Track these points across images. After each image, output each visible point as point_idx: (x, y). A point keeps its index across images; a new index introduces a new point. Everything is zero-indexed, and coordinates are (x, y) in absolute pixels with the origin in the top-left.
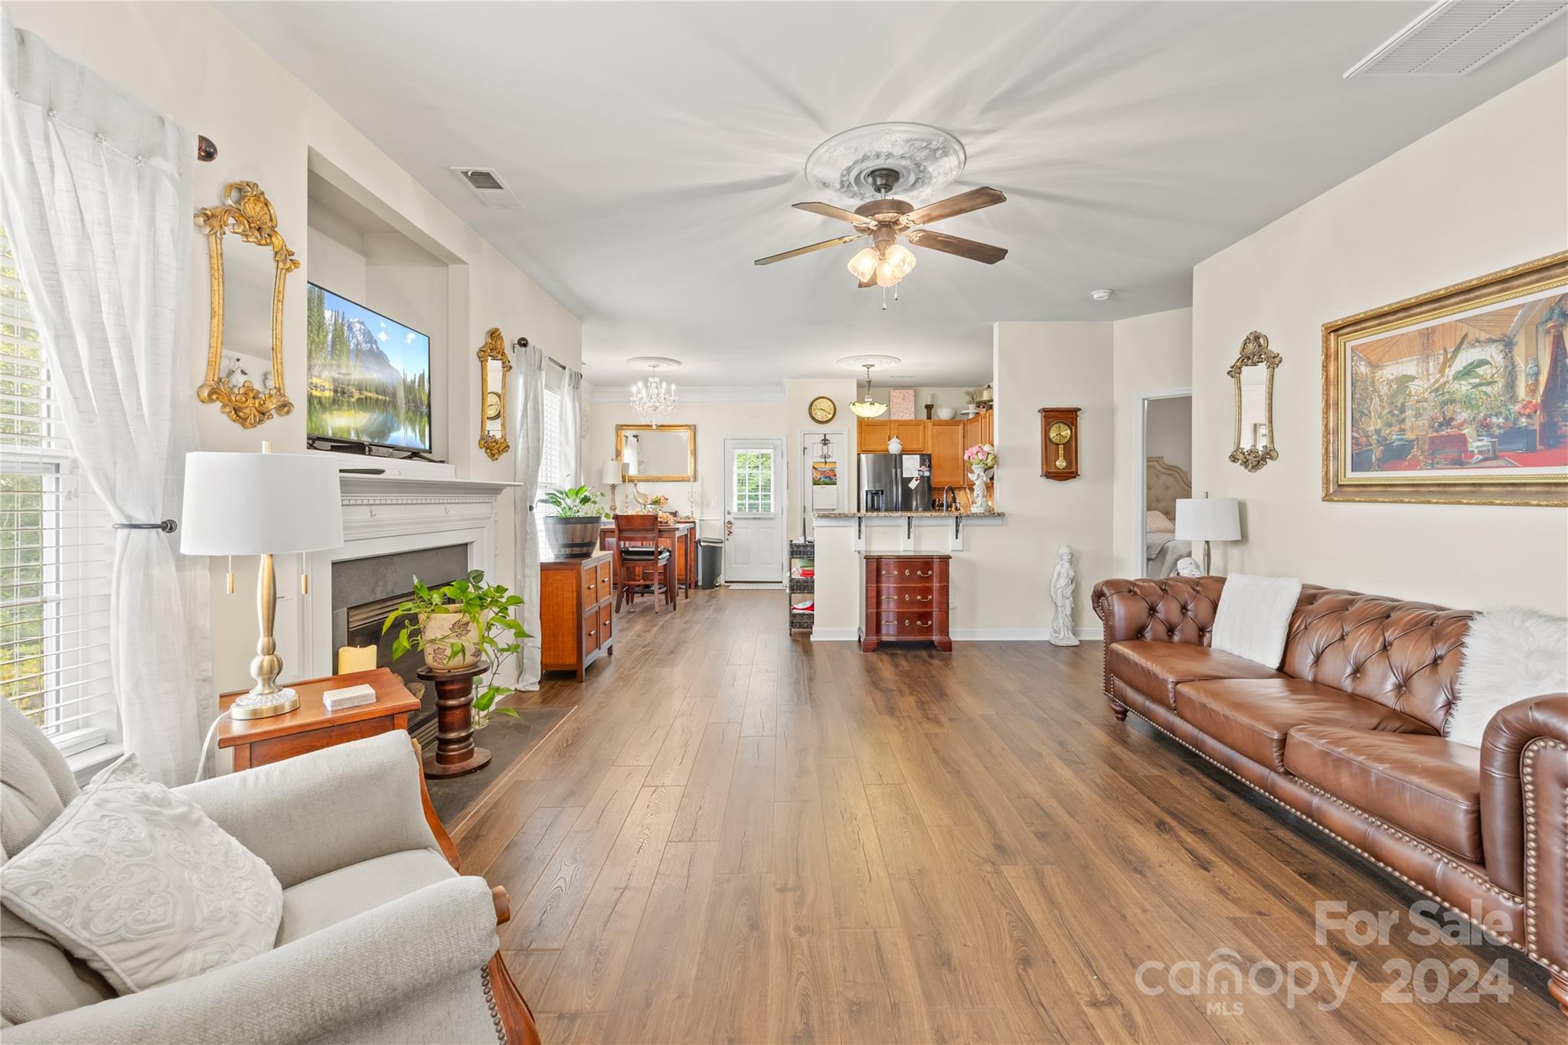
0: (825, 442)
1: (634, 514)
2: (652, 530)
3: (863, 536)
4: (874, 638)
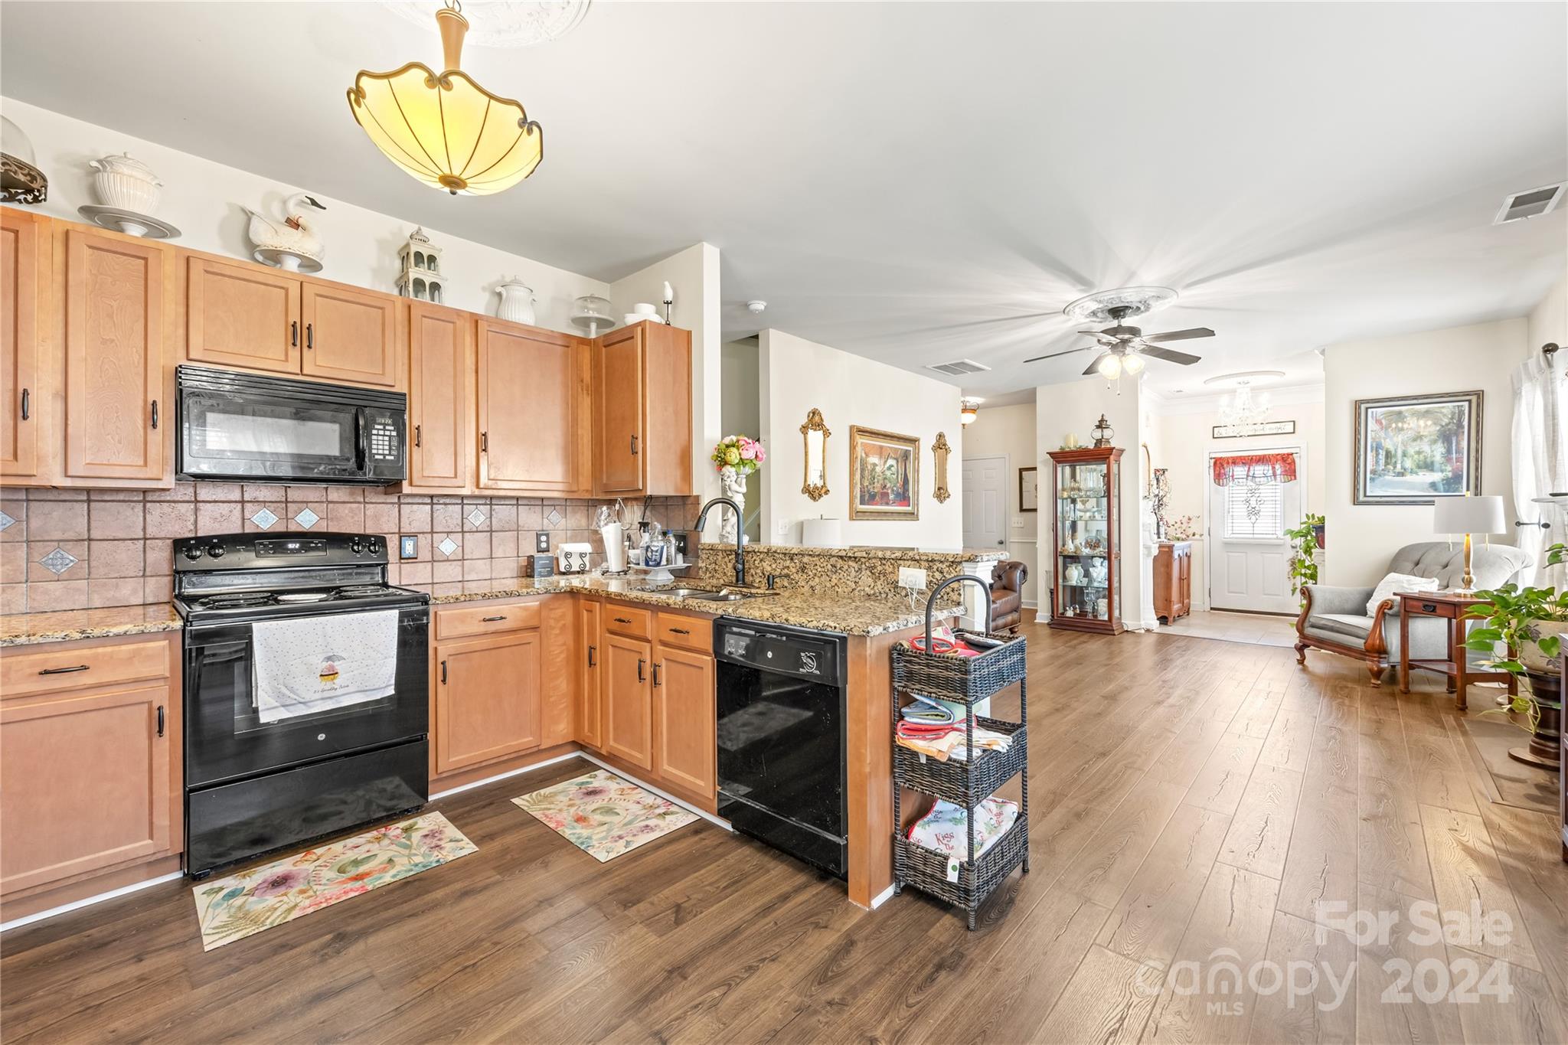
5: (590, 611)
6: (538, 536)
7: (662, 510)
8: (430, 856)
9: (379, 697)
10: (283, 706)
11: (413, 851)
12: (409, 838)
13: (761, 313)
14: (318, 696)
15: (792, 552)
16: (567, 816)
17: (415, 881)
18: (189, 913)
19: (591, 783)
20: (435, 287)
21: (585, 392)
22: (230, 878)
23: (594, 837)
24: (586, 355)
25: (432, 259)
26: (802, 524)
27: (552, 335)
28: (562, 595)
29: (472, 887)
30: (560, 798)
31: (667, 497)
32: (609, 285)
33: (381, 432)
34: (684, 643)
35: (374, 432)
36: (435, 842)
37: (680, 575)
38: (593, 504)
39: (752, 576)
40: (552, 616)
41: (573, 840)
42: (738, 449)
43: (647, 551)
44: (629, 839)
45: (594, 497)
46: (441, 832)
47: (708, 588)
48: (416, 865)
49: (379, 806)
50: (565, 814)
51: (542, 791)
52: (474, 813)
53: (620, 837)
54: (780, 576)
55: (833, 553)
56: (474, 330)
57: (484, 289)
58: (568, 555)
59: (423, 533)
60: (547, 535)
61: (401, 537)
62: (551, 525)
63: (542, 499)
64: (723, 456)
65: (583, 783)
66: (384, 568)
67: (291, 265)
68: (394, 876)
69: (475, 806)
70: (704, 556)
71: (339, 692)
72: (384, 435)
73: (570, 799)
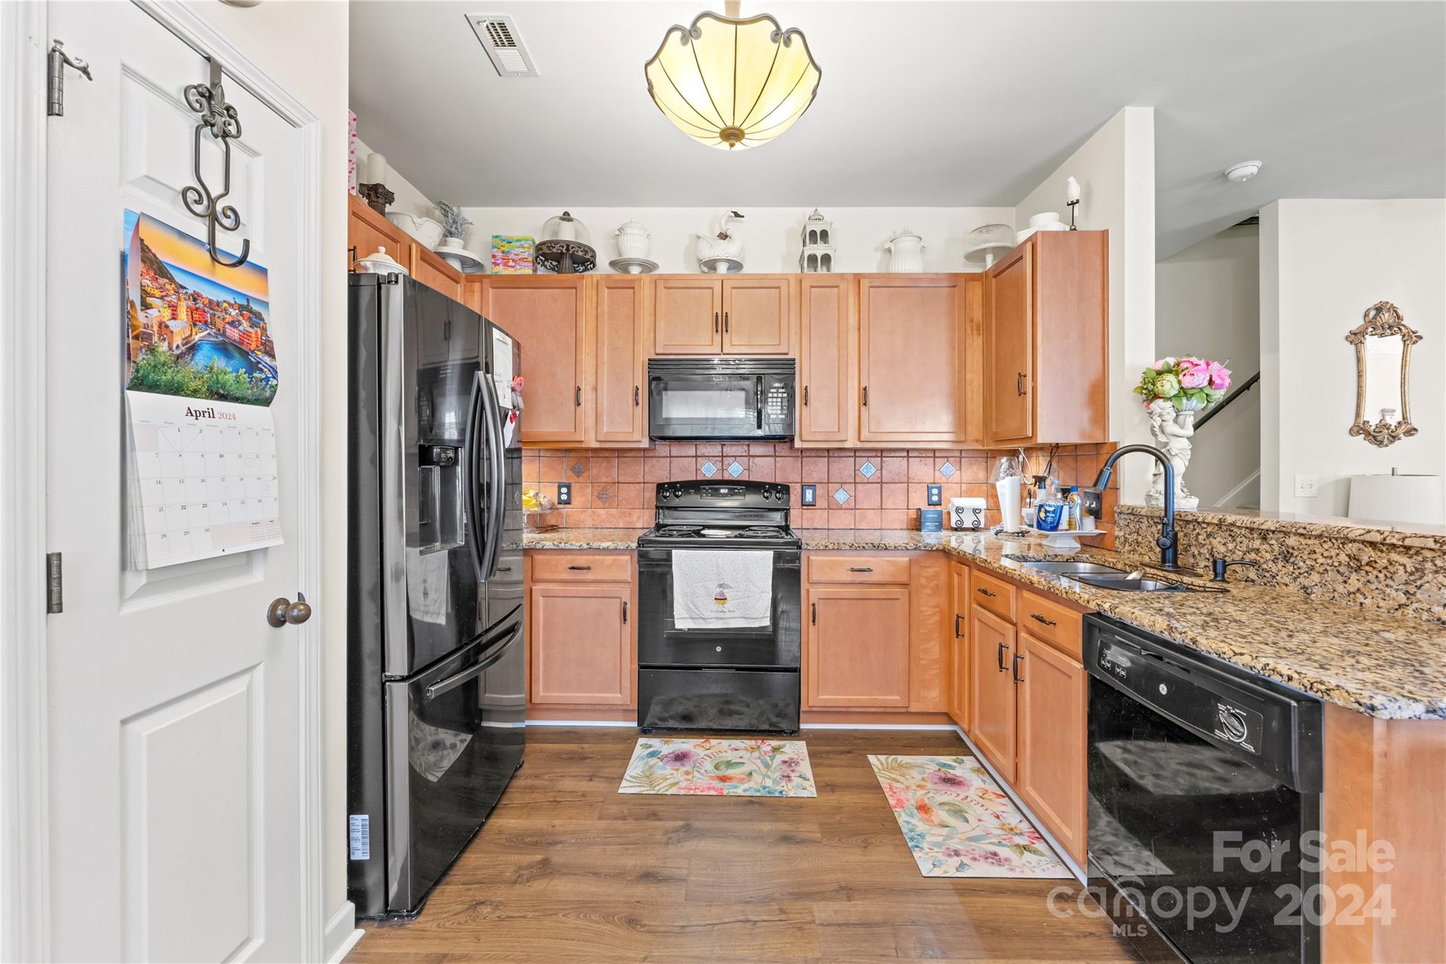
5: (959, 575)
6: (929, 489)
7: (1070, 462)
8: (778, 783)
9: (757, 625)
10: (692, 618)
11: (769, 773)
12: (772, 758)
13: (1252, 178)
14: (713, 615)
15: (1264, 527)
16: (912, 798)
17: (757, 803)
18: (626, 757)
19: (953, 768)
20: (827, 259)
21: (975, 332)
22: (658, 740)
23: (928, 838)
24: (976, 294)
25: (824, 234)
26: (1348, 483)
27: (937, 278)
28: (935, 553)
29: (794, 834)
30: (914, 773)
31: (1076, 446)
32: (1014, 208)
33: (775, 395)
34: (1049, 637)
35: (770, 395)
36: (788, 771)
37: (1087, 543)
38: (991, 456)
39: (1194, 556)
40: (924, 574)
41: (904, 830)
42: (1177, 375)
43: (1039, 511)
44: (966, 860)
45: (985, 448)
46: (797, 764)
47: (1119, 566)
48: (764, 788)
49: (768, 719)
50: (910, 794)
51: (900, 758)
52: (831, 756)
53: (957, 853)
54: (1242, 563)
55: (1351, 536)
56: (857, 290)
57: (876, 249)
58: (959, 510)
59: (821, 483)
60: (940, 489)
61: (804, 487)
62: (944, 478)
63: (934, 451)
64: (1150, 387)
65: (944, 765)
66: (786, 512)
67: (722, 268)
68: (745, 790)
69: (837, 748)
70: (1122, 522)
71: (727, 615)
72: (777, 397)
73: (923, 779)
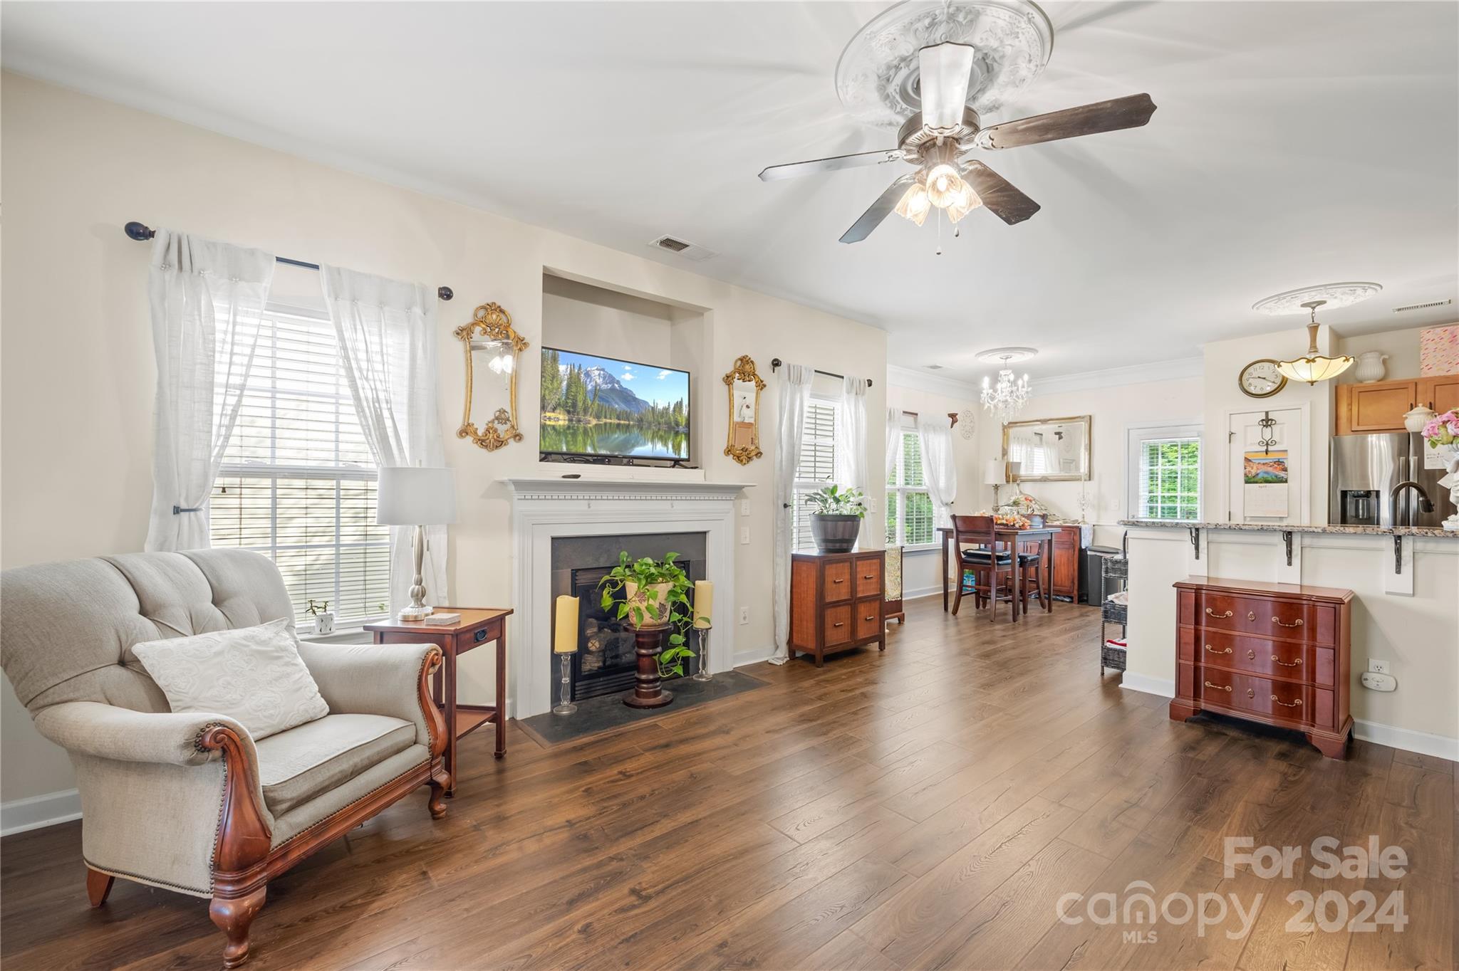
0: (1267, 422)
1: (979, 515)
2: (988, 533)
3: (1203, 555)
4: (1190, 703)
